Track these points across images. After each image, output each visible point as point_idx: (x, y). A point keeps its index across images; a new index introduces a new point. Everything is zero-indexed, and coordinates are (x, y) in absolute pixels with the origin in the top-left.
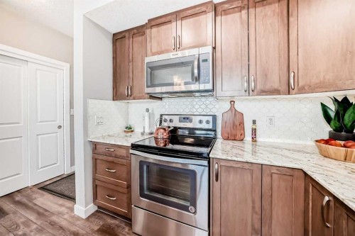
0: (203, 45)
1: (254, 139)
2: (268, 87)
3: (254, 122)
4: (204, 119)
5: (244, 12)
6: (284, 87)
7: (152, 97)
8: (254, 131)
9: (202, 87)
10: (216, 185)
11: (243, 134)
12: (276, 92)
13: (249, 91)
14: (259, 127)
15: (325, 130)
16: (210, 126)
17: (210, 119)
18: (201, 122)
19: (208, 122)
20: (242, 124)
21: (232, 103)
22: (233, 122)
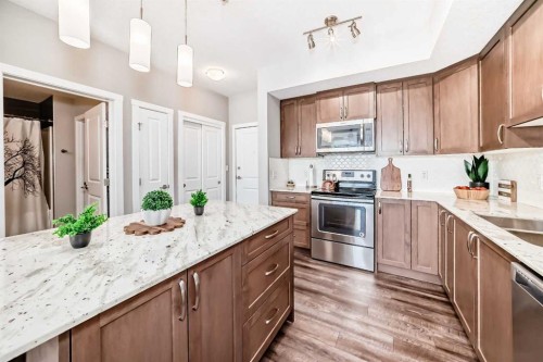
0: (367, 117)
1: (409, 189)
3: (410, 176)
4: (365, 174)
5: (399, 92)
6: (429, 149)
7: (320, 155)
8: (410, 183)
9: (367, 149)
10: (380, 216)
11: (400, 186)
12: (425, 153)
13: (404, 152)
14: (413, 179)
15: (467, 181)
16: (370, 180)
17: (371, 173)
18: (362, 176)
19: (369, 176)
20: (399, 177)
21: (390, 161)
22: (393, 173)
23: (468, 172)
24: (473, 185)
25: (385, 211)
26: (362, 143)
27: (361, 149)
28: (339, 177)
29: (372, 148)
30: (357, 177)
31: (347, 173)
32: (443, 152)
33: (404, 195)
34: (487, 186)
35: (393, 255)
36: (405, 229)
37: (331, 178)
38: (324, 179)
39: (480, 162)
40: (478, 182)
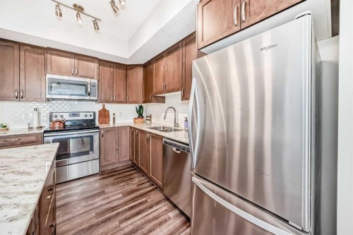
0: (93, 78)
1: (114, 122)
2: (120, 100)
3: (114, 114)
4: (88, 114)
5: (112, 69)
6: (125, 101)
8: (114, 119)
9: (92, 98)
10: (102, 139)
11: (109, 120)
12: (122, 102)
13: (113, 102)
14: (116, 116)
15: (137, 115)
16: (92, 118)
17: (92, 114)
18: (86, 116)
19: (91, 116)
20: (109, 115)
21: (104, 106)
22: (104, 114)
23: (137, 112)
24: (139, 117)
25: (105, 136)
26: (89, 94)
27: (88, 98)
28: (66, 117)
29: (96, 98)
30: (82, 117)
31: (74, 114)
32: (130, 103)
33: (111, 124)
34: (143, 117)
35: (110, 158)
36: (116, 142)
37: (60, 119)
38: (51, 121)
39: (141, 107)
40: (141, 116)
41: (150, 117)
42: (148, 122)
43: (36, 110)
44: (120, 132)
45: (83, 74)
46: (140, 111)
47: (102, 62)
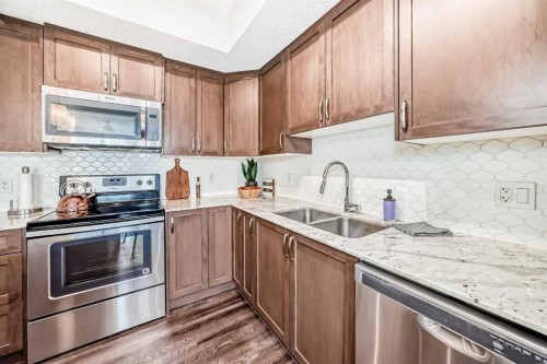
1: (198, 195)
2: (210, 149)
3: (198, 179)
5: (192, 80)
6: (220, 151)
8: (198, 187)
10: (172, 236)
11: (188, 192)
12: (214, 154)
13: (196, 152)
14: (202, 183)
16: (152, 187)
17: (153, 178)
18: (140, 183)
19: (150, 182)
20: (187, 181)
21: (177, 161)
22: (178, 180)
23: (245, 174)
24: (248, 185)
25: (178, 229)
26: (143, 135)
27: (142, 143)
28: (98, 186)
29: (158, 144)
30: (131, 185)
31: (115, 180)
32: (231, 154)
33: (193, 202)
34: (256, 185)
35: (189, 280)
36: (202, 244)
37: (81, 190)
38: (63, 194)
39: (252, 164)
40: (251, 182)
41: (273, 184)
42: (269, 195)
43: (26, 170)
44: (211, 218)
45: (130, 91)
46: (250, 172)
47: (172, 66)
